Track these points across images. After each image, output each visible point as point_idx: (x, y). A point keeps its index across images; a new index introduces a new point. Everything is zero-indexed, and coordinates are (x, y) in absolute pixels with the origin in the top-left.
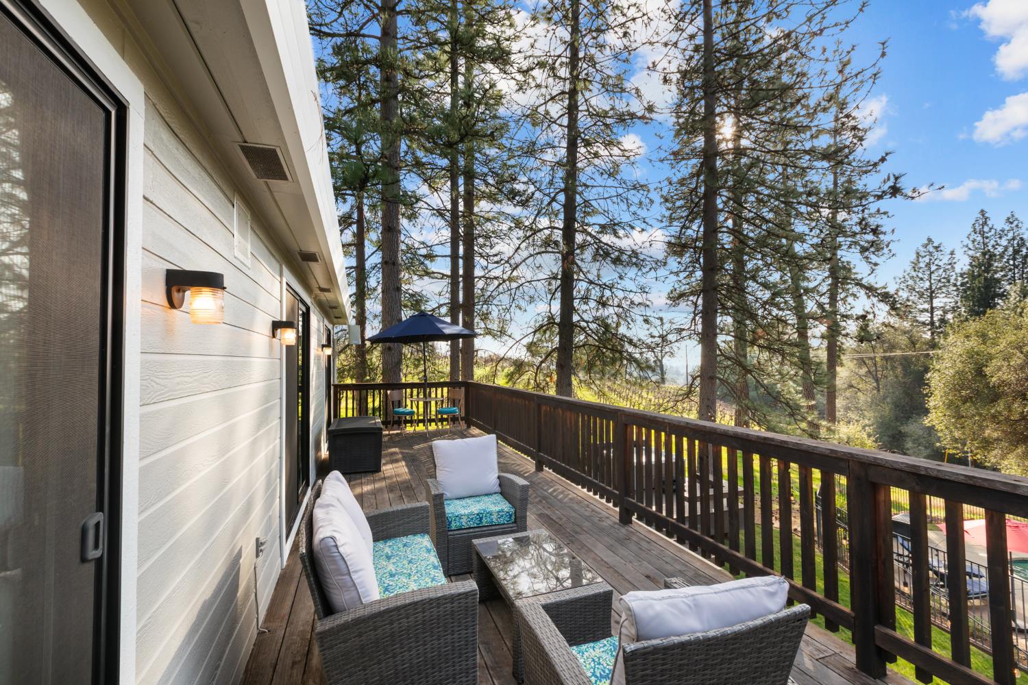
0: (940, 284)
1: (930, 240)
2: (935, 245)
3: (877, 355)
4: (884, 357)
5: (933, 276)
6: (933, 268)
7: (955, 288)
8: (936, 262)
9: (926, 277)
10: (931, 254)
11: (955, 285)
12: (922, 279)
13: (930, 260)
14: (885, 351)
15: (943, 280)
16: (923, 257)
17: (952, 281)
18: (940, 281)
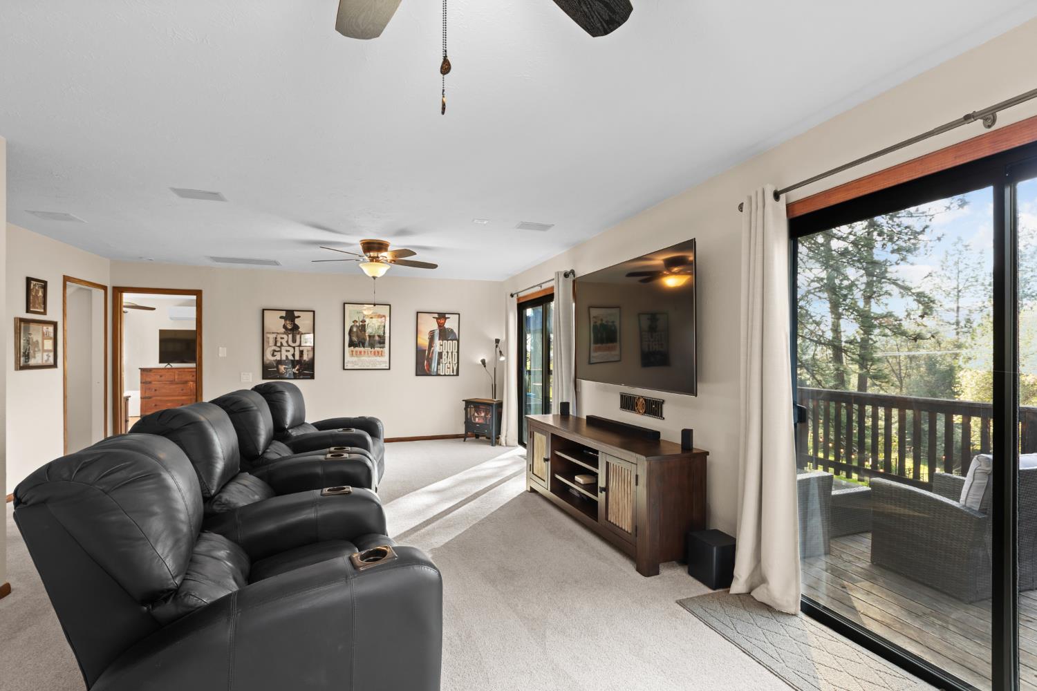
0: (968, 284)
1: (959, 239)
2: (964, 244)
3: (901, 354)
4: (908, 356)
5: (961, 275)
6: (961, 266)
7: (983, 288)
8: (965, 261)
9: (954, 276)
10: (960, 253)
11: (983, 284)
12: (949, 278)
13: (959, 258)
14: (910, 350)
15: (970, 280)
16: (951, 255)
17: (981, 280)
18: (967, 280)
